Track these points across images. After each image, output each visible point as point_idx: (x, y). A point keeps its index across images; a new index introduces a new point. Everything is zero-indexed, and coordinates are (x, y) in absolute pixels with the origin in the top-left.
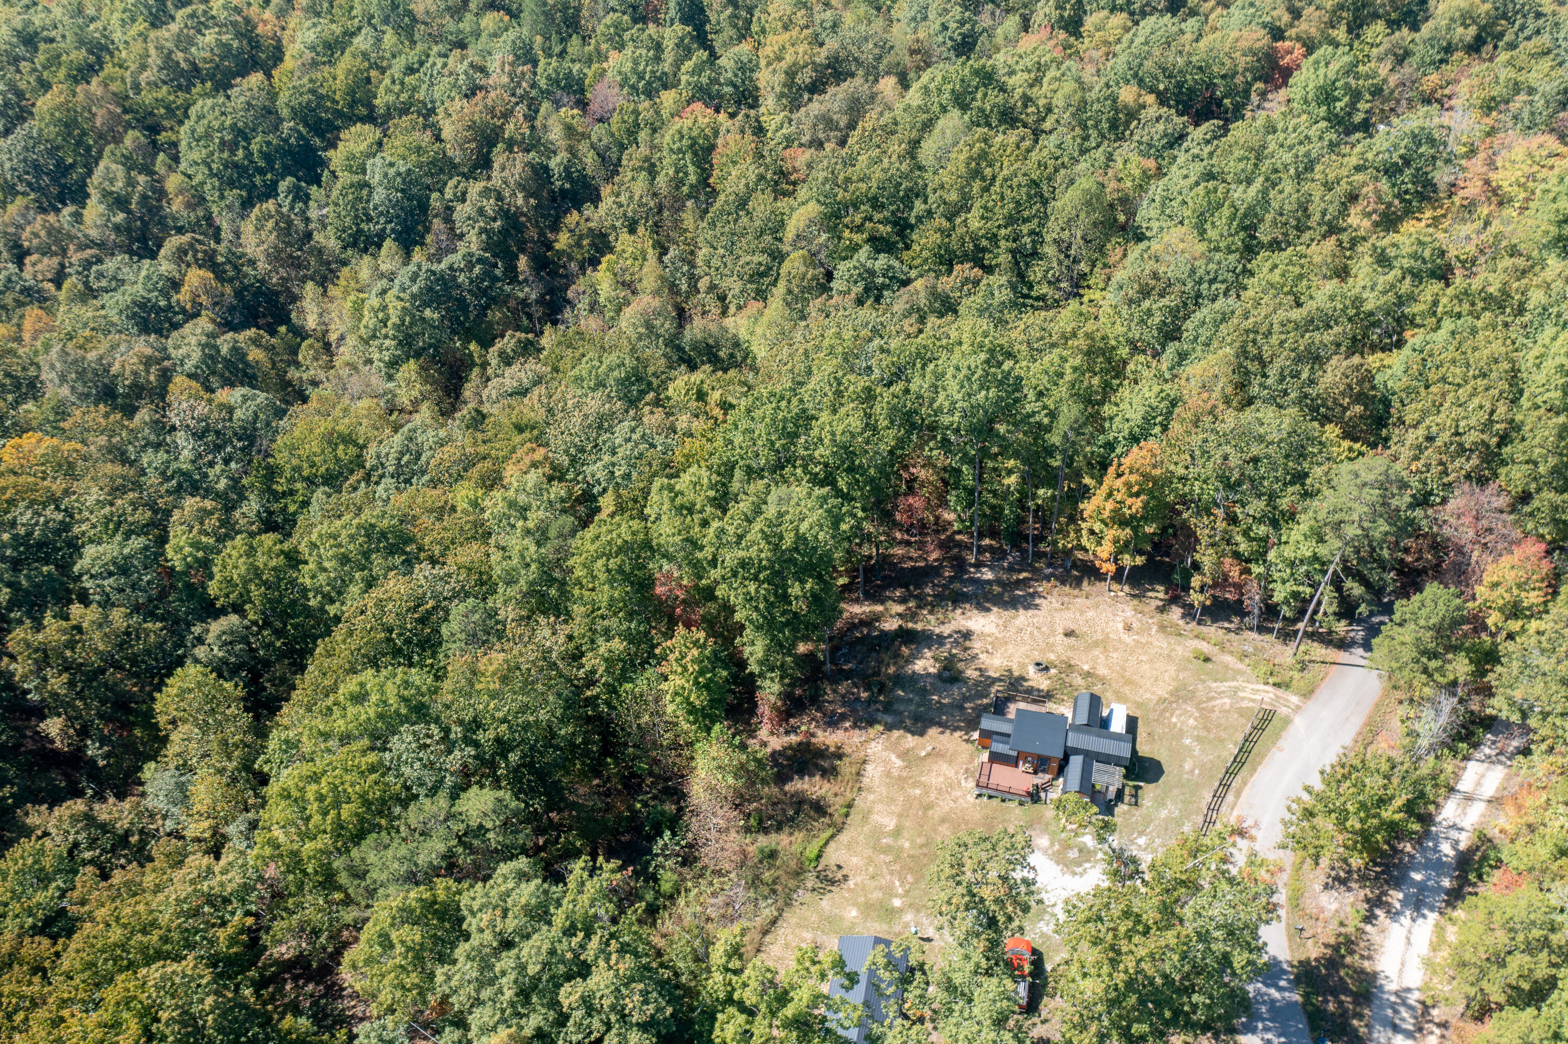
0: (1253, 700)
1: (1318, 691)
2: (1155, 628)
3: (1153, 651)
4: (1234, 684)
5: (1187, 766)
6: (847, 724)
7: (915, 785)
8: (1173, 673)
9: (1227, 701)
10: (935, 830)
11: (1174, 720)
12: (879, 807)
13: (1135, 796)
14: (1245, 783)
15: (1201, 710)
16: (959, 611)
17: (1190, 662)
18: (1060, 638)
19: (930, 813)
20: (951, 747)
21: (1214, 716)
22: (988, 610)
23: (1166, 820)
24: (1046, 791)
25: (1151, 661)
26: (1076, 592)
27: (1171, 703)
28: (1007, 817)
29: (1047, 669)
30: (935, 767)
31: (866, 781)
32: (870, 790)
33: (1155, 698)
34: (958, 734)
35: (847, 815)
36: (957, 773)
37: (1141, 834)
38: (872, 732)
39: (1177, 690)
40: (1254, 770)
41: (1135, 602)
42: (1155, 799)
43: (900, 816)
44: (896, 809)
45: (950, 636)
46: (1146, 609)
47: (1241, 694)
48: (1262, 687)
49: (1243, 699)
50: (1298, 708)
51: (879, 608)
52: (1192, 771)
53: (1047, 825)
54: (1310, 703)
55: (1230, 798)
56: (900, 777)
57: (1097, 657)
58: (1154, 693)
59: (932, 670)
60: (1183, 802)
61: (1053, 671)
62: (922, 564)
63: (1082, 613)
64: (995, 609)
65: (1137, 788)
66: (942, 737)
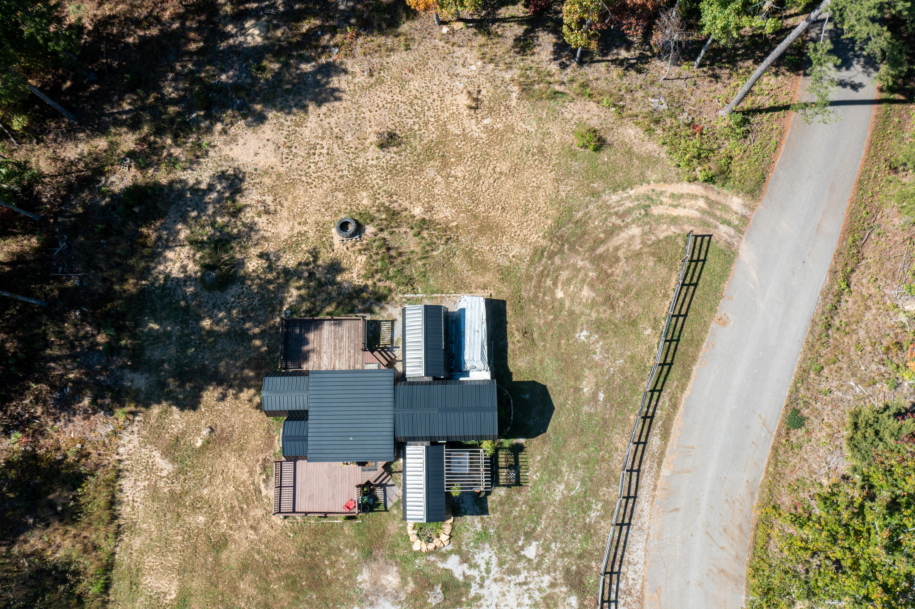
0: (674, 220)
1: (771, 176)
2: (515, 89)
3: (515, 147)
4: (642, 189)
5: (587, 389)
6: (86, 402)
7: (194, 508)
8: (549, 187)
9: (635, 230)
10: (235, 589)
11: (560, 294)
12: (150, 560)
13: (515, 467)
14: (675, 406)
15: (597, 260)
16: (219, 127)
17: (574, 155)
18: (373, 152)
19: (224, 556)
20: (236, 420)
21: (619, 269)
22: (261, 119)
23: (562, 504)
24: (383, 486)
25: (515, 170)
26: (390, 41)
27: (551, 256)
28: (333, 543)
29: (359, 230)
30: (219, 465)
31: (125, 511)
32: (132, 527)
33: (527, 251)
34: (246, 394)
35: (106, 587)
36: (251, 473)
37: (530, 536)
38: (120, 413)
39: (559, 224)
40: (687, 375)
41: (481, 39)
42: (544, 467)
43: (181, 571)
44: (173, 560)
45: (211, 188)
46: (500, 50)
47: (656, 211)
48: (686, 188)
49: (659, 219)
50: (744, 219)
51: (102, 143)
52: (594, 397)
53: (393, 547)
54: (760, 207)
55: (655, 441)
56: (172, 492)
57: (433, 183)
58: (524, 242)
59: (192, 268)
60: (586, 463)
61: (370, 229)
62: (154, 31)
63: (403, 82)
64: (271, 114)
65: (517, 449)
66: (221, 406)
